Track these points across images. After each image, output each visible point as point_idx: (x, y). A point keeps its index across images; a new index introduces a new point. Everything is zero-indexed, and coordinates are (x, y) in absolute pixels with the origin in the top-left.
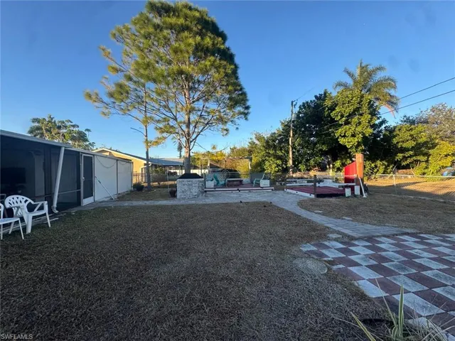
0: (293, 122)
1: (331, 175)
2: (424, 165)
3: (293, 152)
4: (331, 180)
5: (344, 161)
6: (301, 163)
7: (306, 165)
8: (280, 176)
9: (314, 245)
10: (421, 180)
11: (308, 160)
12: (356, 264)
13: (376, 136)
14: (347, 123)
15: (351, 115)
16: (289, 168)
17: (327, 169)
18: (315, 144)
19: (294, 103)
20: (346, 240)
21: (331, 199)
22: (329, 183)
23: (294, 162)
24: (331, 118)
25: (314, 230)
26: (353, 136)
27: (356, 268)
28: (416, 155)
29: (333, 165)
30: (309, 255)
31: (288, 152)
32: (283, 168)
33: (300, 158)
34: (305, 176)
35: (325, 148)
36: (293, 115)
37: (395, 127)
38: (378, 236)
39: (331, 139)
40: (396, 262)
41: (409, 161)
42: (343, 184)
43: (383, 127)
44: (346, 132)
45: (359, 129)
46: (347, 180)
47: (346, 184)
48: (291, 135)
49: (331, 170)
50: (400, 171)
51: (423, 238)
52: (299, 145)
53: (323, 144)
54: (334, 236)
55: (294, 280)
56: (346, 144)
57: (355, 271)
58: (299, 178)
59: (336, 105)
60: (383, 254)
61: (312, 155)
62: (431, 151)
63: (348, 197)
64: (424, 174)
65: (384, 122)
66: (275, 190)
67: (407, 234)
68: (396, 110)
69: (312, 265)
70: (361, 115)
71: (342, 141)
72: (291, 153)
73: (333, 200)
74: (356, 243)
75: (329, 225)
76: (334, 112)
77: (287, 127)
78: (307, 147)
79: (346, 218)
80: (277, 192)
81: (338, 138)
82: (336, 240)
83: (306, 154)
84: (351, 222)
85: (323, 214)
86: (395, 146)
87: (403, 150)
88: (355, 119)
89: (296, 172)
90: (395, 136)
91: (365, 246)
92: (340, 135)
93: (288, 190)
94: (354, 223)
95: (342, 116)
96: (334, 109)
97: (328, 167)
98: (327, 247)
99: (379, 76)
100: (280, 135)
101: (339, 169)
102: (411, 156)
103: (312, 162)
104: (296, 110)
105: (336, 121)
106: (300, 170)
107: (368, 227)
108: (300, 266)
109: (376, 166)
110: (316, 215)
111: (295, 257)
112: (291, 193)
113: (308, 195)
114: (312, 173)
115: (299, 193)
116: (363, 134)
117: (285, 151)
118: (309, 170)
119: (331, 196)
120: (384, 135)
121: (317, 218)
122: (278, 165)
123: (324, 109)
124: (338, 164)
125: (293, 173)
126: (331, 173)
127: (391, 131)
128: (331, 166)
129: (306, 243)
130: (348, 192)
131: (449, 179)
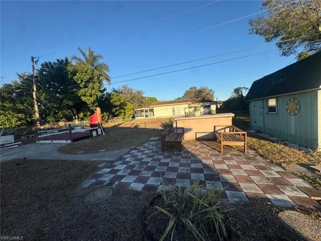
0: (36, 77)
1: (77, 123)
2: (123, 114)
3: (39, 106)
4: (80, 127)
5: (86, 113)
6: (49, 115)
7: (55, 117)
8: (25, 129)
9: (91, 178)
10: (123, 122)
11: (55, 113)
12: (123, 177)
13: (102, 97)
14: (85, 87)
15: (88, 82)
16: (36, 121)
17: (73, 119)
18: (62, 100)
19: (35, 60)
20: (109, 164)
21: (84, 141)
22: (78, 130)
23: (40, 115)
24: (74, 81)
25: (86, 167)
26: (91, 96)
27: (124, 179)
28: (120, 109)
29: (78, 116)
30: (93, 188)
31: (33, 106)
32: (27, 121)
33: (47, 111)
34: (55, 127)
35: (71, 103)
36: (35, 71)
37: (111, 94)
38: (123, 156)
39: (75, 97)
40: (137, 166)
41: (118, 112)
42: (90, 129)
43: (105, 93)
44: (86, 92)
45: (93, 92)
46: (92, 126)
47: (92, 129)
48: (35, 89)
49: (77, 120)
50: (115, 118)
51: (138, 149)
52: (45, 99)
53: (69, 100)
54: (102, 165)
55: (95, 216)
56: (87, 101)
57: (125, 181)
58: (48, 129)
59: (77, 72)
60: (130, 164)
61: (59, 109)
62: (125, 107)
63: (95, 137)
64: (124, 118)
65: (105, 90)
66: (23, 144)
67: (133, 149)
68: (110, 84)
69: (100, 194)
70: (94, 83)
71: (83, 99)
72: (36, 107)
73: (86, 141)
74: (115, 164)
75: (95, 159)
76: (76, 77)
77: (28, 81)
78: (54, 102)
79: (102, 151)
80: (27, 146)
81: (80, 96)
82: (105, 167)
83: (53, 107)
84: (105, 153)
85: (85, 153)
86: (112, 104)
87: (115, 107)
88: (90, 85)
89: (44, 124)
90: (111, 99)
91: (120, 164)
92: (82, 95)
93: (41, 142)
94: (108, 152)
95: (82, 81)
96: (75, 75)
97: (74, 118)
98: (102, 175)
99: (100, 61)
100: (19, 88)
101: (82, 119)
102: (118, 110)
103: (60, 114)
104: (38, 67)
105: (78, 84)
106: (48, 122)
107: (116, 151)
108: (92, 200)
109: (104, 116)
110: (81, 155)
111: (83, 197)
112: (46, 144)
113: (64, 142)
114: (61, 124)
115: (54, 141)
116: (97, 96)
117: (28, 104)
118: (58, 121)
119: (83, 138)
120: (106, 97)
121: (82, 157)
122: (20, 119)
123: (68, 72)
124: (81, 115)
125: (41, 125)
126: (77, 122)
127: (109, 95)
128: (76, 117)
129: (84, 181)
130: (94, 133)
131: (132, 120)
